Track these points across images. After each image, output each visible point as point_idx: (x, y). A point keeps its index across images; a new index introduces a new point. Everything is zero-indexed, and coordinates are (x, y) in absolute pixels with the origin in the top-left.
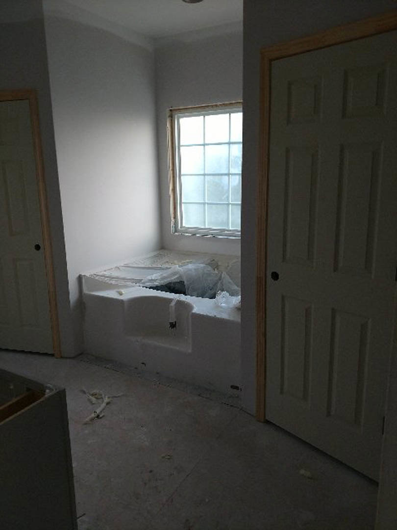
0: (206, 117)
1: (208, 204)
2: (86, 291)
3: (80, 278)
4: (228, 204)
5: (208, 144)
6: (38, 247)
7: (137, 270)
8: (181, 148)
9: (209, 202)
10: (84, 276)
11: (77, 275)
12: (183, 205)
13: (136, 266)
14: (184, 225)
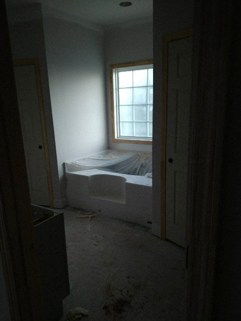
0: (134, 71)
1: (135, 122)
2: (67, 171)
3: (64, 164)
4: (147, 122)
5: (135, 87)
6: (40, 147)
7: (95, 160)
8: (120, 90)
9: (135, 121)
10: (67, 163)
11: (62, 163)
12: (121, 123)
13: (94, 158)
14: (121, 135)
